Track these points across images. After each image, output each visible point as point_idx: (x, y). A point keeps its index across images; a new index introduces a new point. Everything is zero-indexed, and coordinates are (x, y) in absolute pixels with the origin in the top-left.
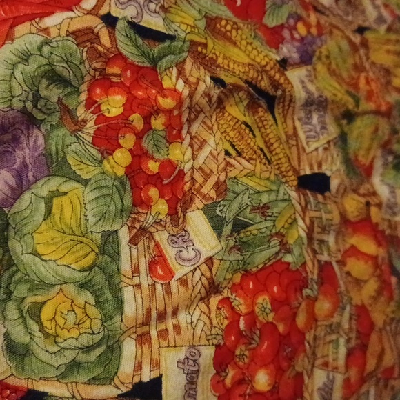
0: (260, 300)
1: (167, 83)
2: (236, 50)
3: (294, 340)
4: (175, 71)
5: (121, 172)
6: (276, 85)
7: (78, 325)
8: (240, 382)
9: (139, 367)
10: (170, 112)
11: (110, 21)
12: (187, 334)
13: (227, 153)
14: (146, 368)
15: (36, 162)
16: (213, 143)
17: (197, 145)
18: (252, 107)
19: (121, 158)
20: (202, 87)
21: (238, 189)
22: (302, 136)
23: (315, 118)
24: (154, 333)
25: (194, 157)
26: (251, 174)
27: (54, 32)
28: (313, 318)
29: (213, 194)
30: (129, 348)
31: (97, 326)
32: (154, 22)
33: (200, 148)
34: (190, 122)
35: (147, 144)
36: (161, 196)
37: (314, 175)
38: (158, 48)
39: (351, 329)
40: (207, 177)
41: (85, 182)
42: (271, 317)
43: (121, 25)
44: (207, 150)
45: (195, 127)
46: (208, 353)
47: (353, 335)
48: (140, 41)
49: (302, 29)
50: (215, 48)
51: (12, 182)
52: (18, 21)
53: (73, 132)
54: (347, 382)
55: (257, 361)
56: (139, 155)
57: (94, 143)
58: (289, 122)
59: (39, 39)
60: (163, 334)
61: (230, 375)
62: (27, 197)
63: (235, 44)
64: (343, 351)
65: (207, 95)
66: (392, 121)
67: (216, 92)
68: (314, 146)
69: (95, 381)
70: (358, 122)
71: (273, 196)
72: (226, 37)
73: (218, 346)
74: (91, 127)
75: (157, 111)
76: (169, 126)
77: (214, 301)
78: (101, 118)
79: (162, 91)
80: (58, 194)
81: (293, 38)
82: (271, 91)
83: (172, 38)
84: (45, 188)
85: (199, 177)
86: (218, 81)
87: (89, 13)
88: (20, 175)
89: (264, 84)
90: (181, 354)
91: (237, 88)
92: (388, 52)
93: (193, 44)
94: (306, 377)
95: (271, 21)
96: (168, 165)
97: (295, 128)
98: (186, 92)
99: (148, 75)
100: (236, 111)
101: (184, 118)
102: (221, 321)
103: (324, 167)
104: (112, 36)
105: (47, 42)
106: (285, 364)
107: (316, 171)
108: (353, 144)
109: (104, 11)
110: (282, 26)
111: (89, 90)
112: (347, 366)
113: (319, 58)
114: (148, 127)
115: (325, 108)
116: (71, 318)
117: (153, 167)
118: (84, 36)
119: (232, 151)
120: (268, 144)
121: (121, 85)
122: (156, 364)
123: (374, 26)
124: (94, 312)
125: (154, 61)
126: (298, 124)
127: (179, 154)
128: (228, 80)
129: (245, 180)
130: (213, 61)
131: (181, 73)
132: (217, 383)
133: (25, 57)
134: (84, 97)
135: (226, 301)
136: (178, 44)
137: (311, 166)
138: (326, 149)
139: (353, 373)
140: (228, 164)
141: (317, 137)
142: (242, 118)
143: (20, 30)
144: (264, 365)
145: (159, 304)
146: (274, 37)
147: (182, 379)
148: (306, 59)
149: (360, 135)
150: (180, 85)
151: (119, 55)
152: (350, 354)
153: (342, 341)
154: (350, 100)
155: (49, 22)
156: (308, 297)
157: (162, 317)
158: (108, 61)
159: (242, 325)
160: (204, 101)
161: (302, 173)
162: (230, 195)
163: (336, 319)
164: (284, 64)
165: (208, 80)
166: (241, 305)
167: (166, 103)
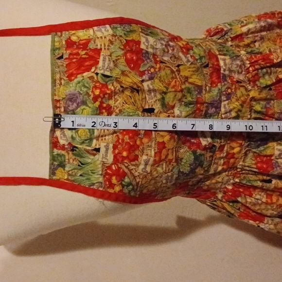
0: (126, 136)
1: (109, 87)
2: (129, 79)
3: (135, 147)
4: (111, 84)
5: (97, 106)
6: (139, 87)
7: (85, 135)
8: (119, 153)
9: (96, 145)
10: (109, 94)
11: (97, 74)
12: (107, 141)
13: (123, 103)
14: (97, 145)
15: (81, 102)
16: (120, 100)
17: (116, 101)
18: (132, 92)
19: (98, 104)
20: (117, 88)
21: (125, 111)
22: (147, 99)
23: (153, 94)
24: (100, 139)
25: (115, 103)
26: (129, 108)
27: (85, 77)
28: (142, 143)
29: (118, 112)
30: (95, 141)
31: (89, 136)
32: (108, 73)
33: (117, 101)
34: (115, 96)
35: (104, 100)
36: (106, 112)
37: (149, 109)
38: (108, 79)
39: (155, 147)
40: (117, 108)
41: (90, 107)
42: (128, 141)
43: (99, 75)
44: (118, 102)
45: (116, 97)
46: (111, 146)
47: (157, 149)
48: (104, 78)
49: (152, 70)
50: (123, 79)
51: (76, 106)
52: (78, 74)
53: (88, 97)
54: (155, 161)
55: (124, 149)
56: (102, 103)
57: (92, 100)
58: (144, 95)
59: (82, 78)
60: (102, 140)
61: (117, 151)
62: (79, 109)
63: (129, 77)
64: (153, 153)
65: (119, 90)
66: (183, 93)
67: (121, 89)
68: (151, 101)
69: (87, 146)
70: (169, 94)
71: (134, 113)
72: (127, 75)
73: (114, 144)
74: (92, 96)
75: (106, 94)
76: (109, 97)
77: (115, 135)
78: (94, 94)
79: (108, 89)
80: (84, 109)
81: (148, 73)
82: (137, 88)
83: (112, 77)
84: (83, 107)
85: (115, 108)
86: (122, 87)
87: (93, 72)
88: (78, 104)
89: (135, 87)
90: (105, 144)
91: (127, 88)
92: (189, 71)
93: (117, 78)
94: (140, 157)
95: (142, 69)
96: (108, 105)
97: (145, 97)
98: (113, 90)
99: (105, 86)
100: (127, 93)
101: (113, 95)
102: (115, 139)
103: (154, 106)
104: (97, 77)
105: (83, 79)
106: (131, 152)
107: (150, 107)
108: (167, 100)
109: (96, 72)
110: (146, 70)
111: (92, 89)
112: (155, 156)
113: (156, 78)
114: (104, 97)
115: (156, 91)
116: (84, 134)
117: (105, 105)
118: (91, 78)
119: (125, 103)
120: (135, 101)
121: (99, 88)
122: (99, 145)
123: (186, 63)
124: (89, 134)
125: (107, 82)
126: (147, 96)
127: (111, 103)
128: (124, 86)
129: (127, 109)
130: (121, 82)
131: (113, 85)
132: (113, 152)
133: (79, 83)
134: (91, 90)
135: (118, 136)
136: (113, 78)
137: (149, 106)
138: (155, 102)
139: (157, 159)
140: (123, 105)
141: (152, 99)
142: (129, 94)
143: (79, 76)
144: (125, 151)
145: (102, 134)
146: (142, 74)
147: (105, 149)
148: (151, 78)
149: (169, 97)
150: (112, 88)
151: (99, 82)
152: (155, 153)
153: (153, 150)
154: (165, 89)
155: (85, 74)
156: (140, 137)
157: (102, 136)
158: (96, 83)
159: (120, 141)
160: (118, 91)
161: (145, 108)
162: (122, 113)
163: (150, 144)
164: (143, 81)
165: (119, 87)
166: (121, 137)
167: (108, 92)
